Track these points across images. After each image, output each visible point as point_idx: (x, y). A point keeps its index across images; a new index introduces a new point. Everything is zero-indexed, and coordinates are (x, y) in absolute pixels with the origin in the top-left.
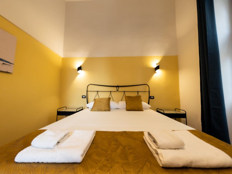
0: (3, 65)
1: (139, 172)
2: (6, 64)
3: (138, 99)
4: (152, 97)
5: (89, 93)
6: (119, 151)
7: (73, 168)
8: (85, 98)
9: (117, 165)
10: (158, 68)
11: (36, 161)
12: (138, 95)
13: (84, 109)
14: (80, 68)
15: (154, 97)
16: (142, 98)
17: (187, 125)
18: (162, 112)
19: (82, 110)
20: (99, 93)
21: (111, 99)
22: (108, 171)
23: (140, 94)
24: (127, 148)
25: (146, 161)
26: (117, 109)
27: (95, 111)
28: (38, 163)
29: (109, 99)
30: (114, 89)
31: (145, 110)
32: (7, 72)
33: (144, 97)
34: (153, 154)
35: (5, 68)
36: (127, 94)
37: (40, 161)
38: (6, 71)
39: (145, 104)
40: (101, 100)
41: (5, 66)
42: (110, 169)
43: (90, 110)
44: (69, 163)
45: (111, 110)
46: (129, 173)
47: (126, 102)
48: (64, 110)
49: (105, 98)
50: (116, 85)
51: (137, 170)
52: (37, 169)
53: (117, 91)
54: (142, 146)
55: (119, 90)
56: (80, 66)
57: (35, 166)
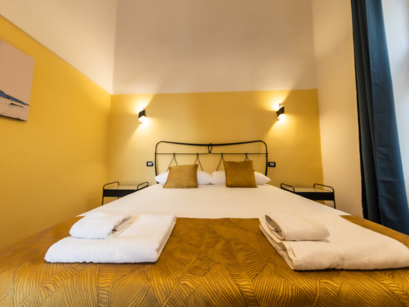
0: (10, 107)
1: (256, 277)
2: (16, 105)
3: (247, 166)
4: (273, 164)
5: (159, 157)
6: (219, 246)
7: (144, 272)
8: (152, 165)
9: (218, 266)
10: (282, 111)
11: (81, 261)
12: (247, 160)
13: (151, 185)
14: (142, 114)
15: (275, 163)
16: (255, 166)
17: (335, 208)
18: (291, 189)
19: (147, 186)
20: (177, 157)
21: (199, 167)
22: (204, 274)
23: (250, 158)
24: (232, 243)
25: (268, 261)
26: (210, 184)
27: (170, 187)
28: (85, 263)
29: (196, 167)
30: (204, 150)
31: (260, 187)
32: (18, 120)
33: (259, 163)
34: (278, 251)
35: (14, 112)
36: (228, 159)
37: (88, 261)
38: (16, 118)
39: (259, 176)
40: (181, 169)
41: (14, 108)
42: (207, 273)
43: (162, 186)
44: (135, 263)
45: (198, 186)
46: (239, 277)
47: (226, 172)
48: (115, 187)
49: (188, 166)
50: (208, 143)
51: (252, 274)
52: (83, 273)
53: (210, 152)
54: (259, 240)
55: (212, 152)
56: (142, 110)
57: (80, 268)
